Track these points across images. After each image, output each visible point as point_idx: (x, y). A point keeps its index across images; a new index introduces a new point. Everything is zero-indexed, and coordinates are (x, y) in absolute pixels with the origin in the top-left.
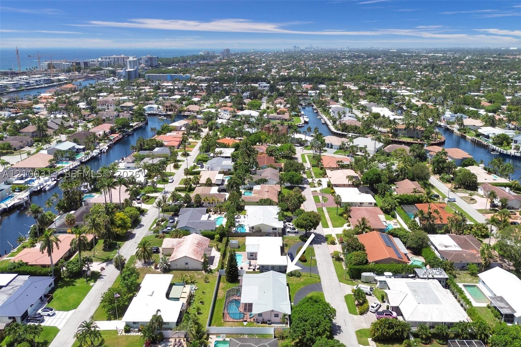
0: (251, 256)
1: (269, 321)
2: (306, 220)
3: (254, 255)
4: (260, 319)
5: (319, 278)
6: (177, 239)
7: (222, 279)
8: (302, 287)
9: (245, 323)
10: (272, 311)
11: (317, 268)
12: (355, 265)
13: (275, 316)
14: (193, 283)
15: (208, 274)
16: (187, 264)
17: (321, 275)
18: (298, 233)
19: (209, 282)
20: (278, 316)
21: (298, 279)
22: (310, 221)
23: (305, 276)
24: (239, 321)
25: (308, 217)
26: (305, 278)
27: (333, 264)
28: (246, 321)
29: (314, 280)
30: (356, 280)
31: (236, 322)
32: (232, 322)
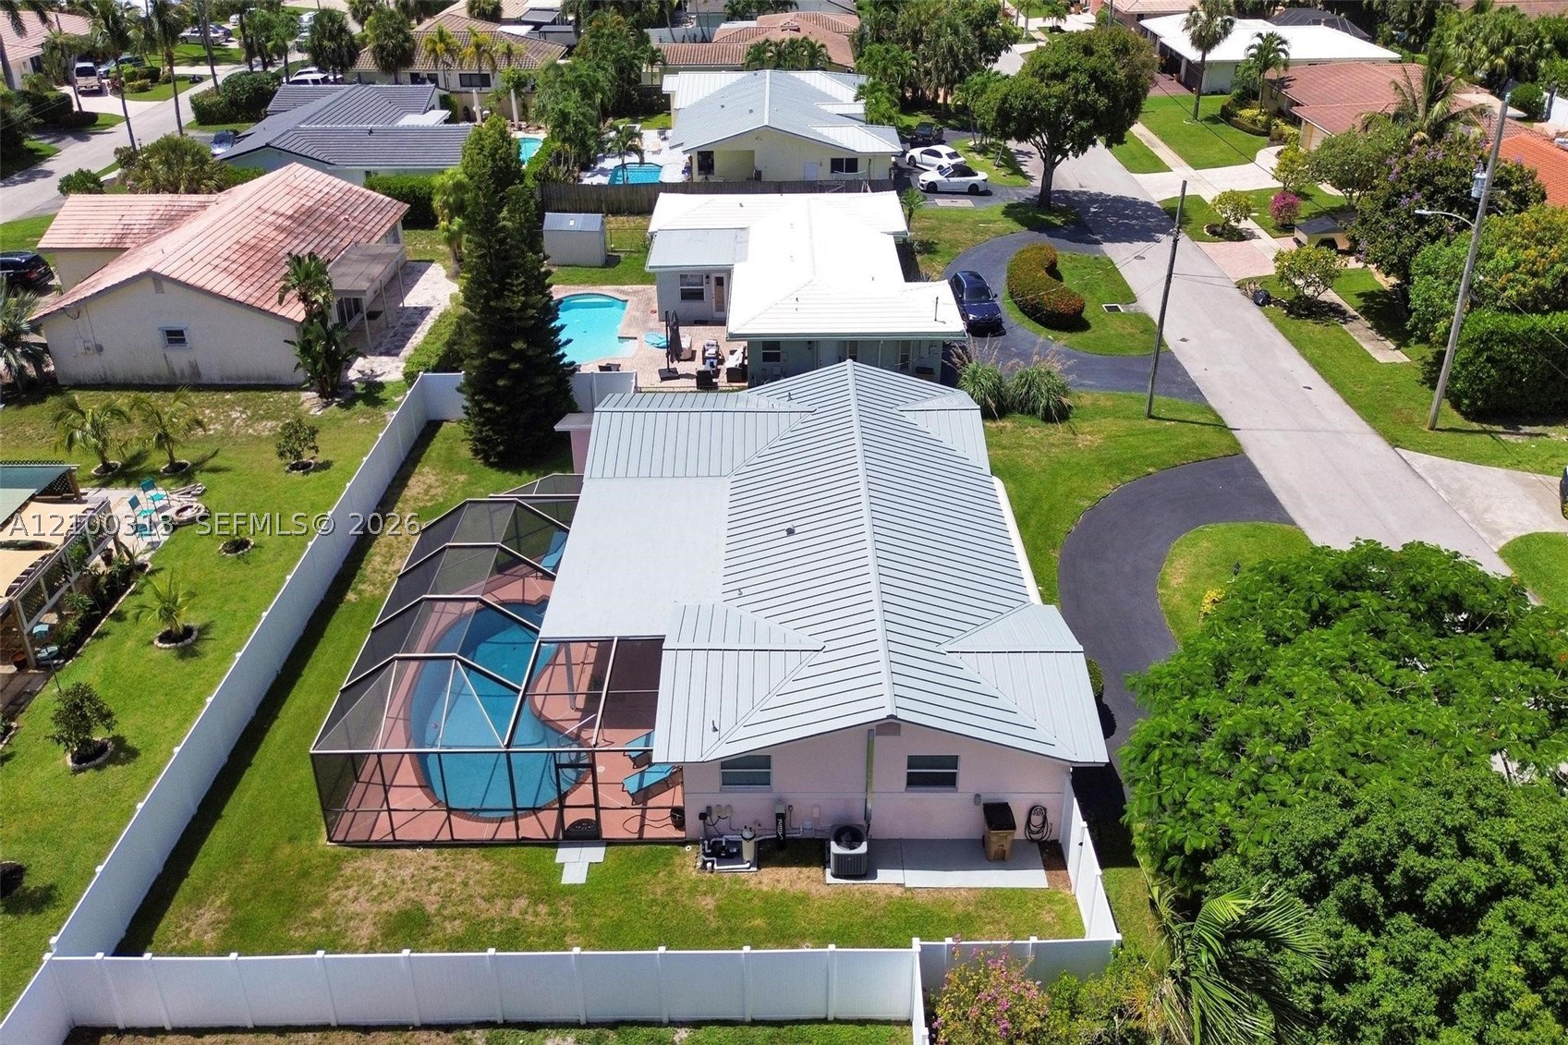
0: (687, 295)
1: (850, 834)
2: (1061, 77)
3: (710, 290)
4: (749, 807)
5: (1220, 425)
6: (165, 198)
7: (437, 447)
8: (1105, 488)
9: (576, 864)
10: (891, 726)
11: (1175, 365)
12: (1521, 307)
13: (914, 781)
14: (180, 473)
15: (341, 414)
16: (175, 337)
17: (1221, 399)
18: (987, 193)
19: (326, 465)
20: (949, 781)
21: (1058, 431)
22: (1094, 75)
23: (1101, 412)
24: (507, 831)
25: (1074, 59)
26: (1109, 425)
27: (1280, 340)
28: (586, 834)
29: (1187, 437)
30: (1527, 429)
31: (475, 850)
32: (429, 850)
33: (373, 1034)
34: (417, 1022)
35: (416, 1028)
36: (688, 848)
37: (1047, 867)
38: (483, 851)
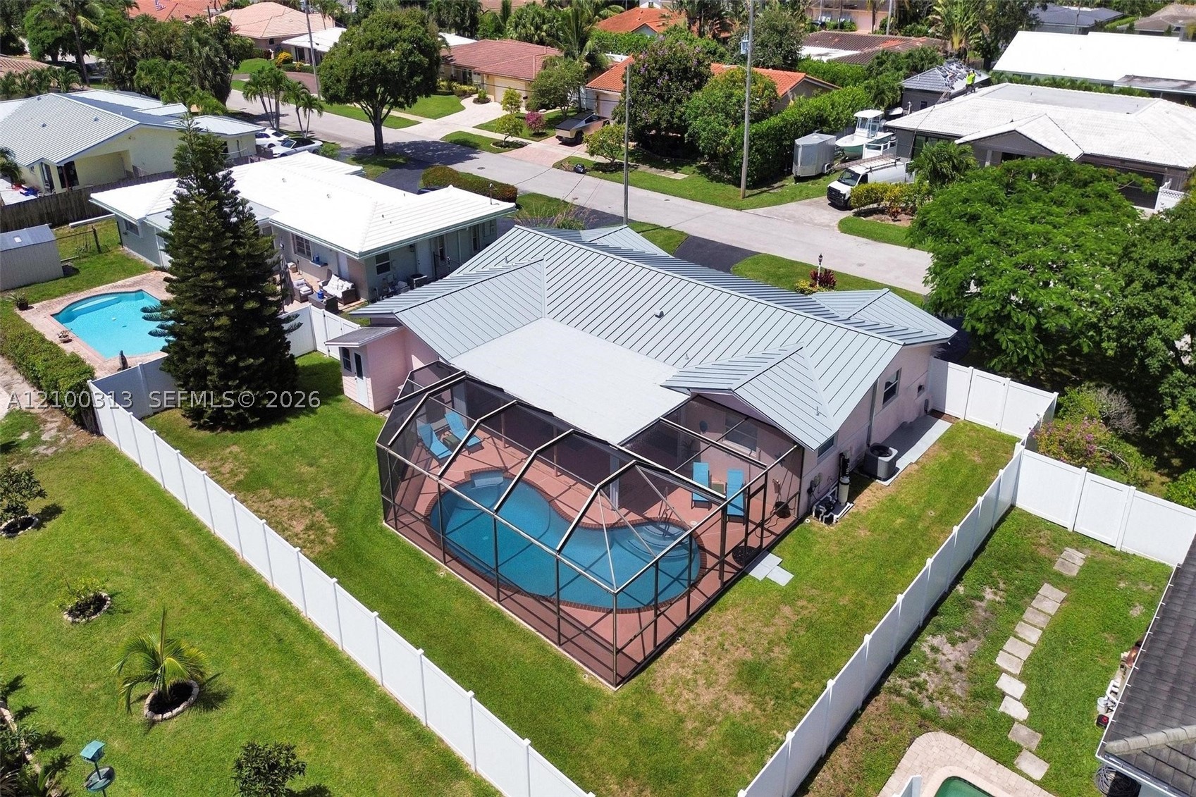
5: (662, 228)
9: (773, 572)
28: (749, 555)
30: (775, 185)
31: (710, 612)
32: (685, 635)
33: (848, 736)
34: (860, 704)
35: (863, 708)
36: (807, 521)
37: (939, 418)
38: (715, 608)
